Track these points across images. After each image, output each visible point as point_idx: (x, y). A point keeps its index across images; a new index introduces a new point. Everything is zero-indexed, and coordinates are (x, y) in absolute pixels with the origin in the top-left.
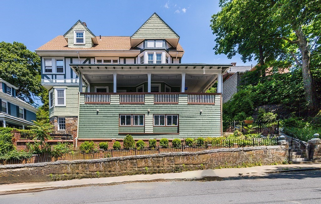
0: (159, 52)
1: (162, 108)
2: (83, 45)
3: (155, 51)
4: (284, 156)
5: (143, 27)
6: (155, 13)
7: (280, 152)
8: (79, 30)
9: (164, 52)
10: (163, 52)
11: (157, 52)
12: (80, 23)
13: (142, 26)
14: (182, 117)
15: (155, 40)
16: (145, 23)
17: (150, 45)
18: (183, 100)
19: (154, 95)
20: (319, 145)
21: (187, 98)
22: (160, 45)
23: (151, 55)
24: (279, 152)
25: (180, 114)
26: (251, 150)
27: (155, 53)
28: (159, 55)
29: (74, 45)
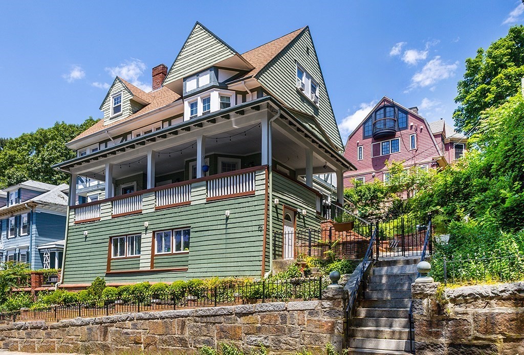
0: (204, 94)
1: (166, 216)
2: (120, 116)
3: (198, 96)
4: (331, 331)
5: (180, 57)
6: (197, 23)
7: (319, 321)
8: (116, 94)
9: (213, 91)
10: (211, 93)
11: (202, 96)
12: (118, 81)
13: (178, 56)
14: (196, 232)
15: (197, 74)
16: (183, 48)
17: (191, 86)
18: (198, 195)
19: (156, 192)
20: (425, 301)
21: (205, 188)
22: (205, 80)
23: (193, 105)
24: (316, 319)
25: (192, 226)
26: (252, 313)
27: (199, 99)
28: (207, 101)
29: (111, 119)
